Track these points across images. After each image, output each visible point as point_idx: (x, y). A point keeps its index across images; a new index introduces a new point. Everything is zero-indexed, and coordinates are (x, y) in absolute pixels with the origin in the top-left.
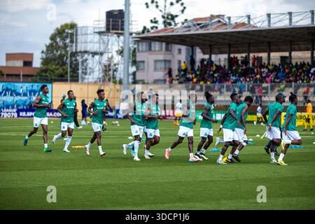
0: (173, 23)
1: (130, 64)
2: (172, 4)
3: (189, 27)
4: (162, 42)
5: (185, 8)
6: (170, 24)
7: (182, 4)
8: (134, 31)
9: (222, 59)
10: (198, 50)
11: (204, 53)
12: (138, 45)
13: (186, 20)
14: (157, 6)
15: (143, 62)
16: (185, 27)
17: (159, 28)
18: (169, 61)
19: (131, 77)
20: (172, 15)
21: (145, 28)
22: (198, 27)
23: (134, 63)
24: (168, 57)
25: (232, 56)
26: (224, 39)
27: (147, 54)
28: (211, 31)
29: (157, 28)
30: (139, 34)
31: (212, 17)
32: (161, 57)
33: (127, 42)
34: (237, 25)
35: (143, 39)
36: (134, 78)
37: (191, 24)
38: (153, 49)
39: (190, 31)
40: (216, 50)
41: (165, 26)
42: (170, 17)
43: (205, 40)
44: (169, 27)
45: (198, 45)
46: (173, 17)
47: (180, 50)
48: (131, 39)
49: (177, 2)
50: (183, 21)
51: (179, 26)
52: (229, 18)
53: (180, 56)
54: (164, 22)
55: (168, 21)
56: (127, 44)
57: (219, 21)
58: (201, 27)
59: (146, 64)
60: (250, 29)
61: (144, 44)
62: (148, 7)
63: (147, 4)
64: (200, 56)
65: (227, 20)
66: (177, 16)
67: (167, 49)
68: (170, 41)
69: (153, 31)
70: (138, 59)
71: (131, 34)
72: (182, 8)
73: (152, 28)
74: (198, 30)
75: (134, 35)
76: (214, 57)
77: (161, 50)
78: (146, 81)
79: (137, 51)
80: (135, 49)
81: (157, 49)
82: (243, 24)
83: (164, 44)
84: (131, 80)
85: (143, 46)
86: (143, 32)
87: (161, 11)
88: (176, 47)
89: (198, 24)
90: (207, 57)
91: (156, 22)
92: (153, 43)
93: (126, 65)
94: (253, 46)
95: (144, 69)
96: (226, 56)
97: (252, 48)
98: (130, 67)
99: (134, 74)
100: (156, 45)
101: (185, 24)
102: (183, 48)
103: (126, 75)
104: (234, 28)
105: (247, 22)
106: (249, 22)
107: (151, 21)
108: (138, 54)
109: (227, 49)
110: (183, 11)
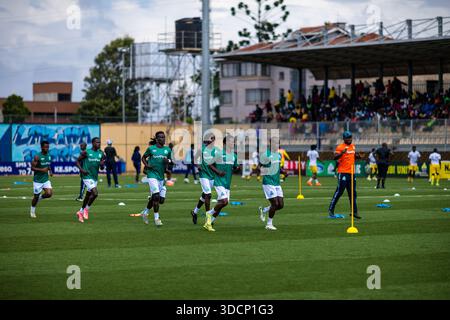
0: (271, 36)
1: (211, 95)
2: (268, 8)
3: (296, 40)
4: (256, 62)
5: (287, 13)
6: (267, 37)
7: (283, 8)
8: (216, 47)
9: (343, 86)
10: (308, 74)
11: (317, 79)
12: (222, 69)
13: (290, 31)
14: (248, 12)
15: (230, 92)
16: (289, 41)
17: (252, 44)
18: (267, 90)
19: (213, 114)
20: (269, 24)
21: (231, 43)
22: (308, 40)
23: (217, 93)
24: (266, 85)
25: (357, 81)
26: (346, 58)
27: (235, 80)
28: (326, 46)
29: (248, 42)
30: (223, 52)
31: (328, 26)
32: (255, 85)
33: (206, 63)
34: (364, 37)
35: (230, 59)
36: (217, 115)
37: (297, 37)
38: (243, 73)
39: (296, 46)
40: (335, 74)
41: (260, 40)
42: (266, 27)
43: (318, 60)
44: (265, 41)
45: (308, 66)
46: (271, 27)
47: (282, 74)
48: (211, 60)
49: (276, 4)
50: (285, 32)
51: (279, 39)
52: (353, 27)
53: (283, 82)
54: (258, 34)
55: (264, 33)
56: (206, 66)
57: (338, 32)
58: (313, 41)
59: (234, 94)
60: (382, 42)
61: (231, 66)
62: (234, 14)
63: (233, 9)
64: (311, 81)
65: (349, 30)
66: (276, 25)
67: (264, 73)
68: (267, 61)
69: (242, 47)
70: (223, 88)
71: (212, 52)
72: (283, 13)
73: (242, 43)
74: (307, 44)
75: (216, 54)
76: (331, 84)
77: (256, 74)
78: (234, 120)
79: (220, 77)
80: (218, 73)
81: (249, 73)
82: (373, 36)
83: (259, 66)
84: (212, 119)
85: (229, 70)
86: (229, 49)
87: (253, 18)
88: (277, 70)
89: (308, 37)
90: (321, 83)
91: (247, 35)
92: (243, 65)
93: (205, 96)
94: (387, 67)
95: (231, 102)
96: (348, 82)
97: (385, 69)
98: (211, 99)
99: (217, 109)
100: (248, 68)
101: (290, 37)
102: (287, 71)
103: (206, 112)
104: (359, 41)
105: (377, 33)
106: (381, 31)
107: (240, 34)
108: (222, 81)
109: (350, 72)
110: (284, 18)
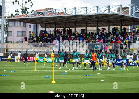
0: (26, 12)
1: (5, 33)
2: (26, 2)
3: (35, 14)
4: (21, 21)
5: (32, 4)
6: (25, 13)
7: (31, 2)
8: (7, 16)
9: (52, 31)
10: (39, 26)
11: (42, 28)
12: (9, 23)
13: (33, 11)
14: (19, 4)
15: (11, 32)
16: (33, 14)
17: (20, 15)
18: (25, 31)
19: (5, 39)
20: (26, 8)
21: (12, 14)
22: (40, 14)
23: (7, 32)
24: (24, 30)
25: (57, 29)
26: (53, 21)
27: (13, 28)
28: (46, 16)
29: (18, 14)
30: (9, 17)
31: (46, 9)
32: (20, 29)
33: (3, 21)
34: (59, 13)
35: (11, 20)
36: (7, 40)
37: (36, 13)
38: (16, 25)
39: (35, 16)
40: (49, 26)
41: (22, 14)
43: (43, 21)
44: (24, 14)
45: (40, 23)
46: (26, 9)
47: (30, 26)
48: (5, 20)
49: (29, 1)
51: (29, 13)
52: (55, 10)
53: (30, 29)
54: (22, 12)
55: (24, 11)
56: (3, 22)
57: (50, 11)
58: (41, 14)
59: (13, 33)
60: (66, 15)
61: (12, 22)
62: (13, 4)
63: (13, 2)
64: (40, 29)
65: (54, 11)
66: (28, 8)
67: (23, 25)
68: (25, 21)
69: (16, 16)
70: (9, 30)
71: (5, 18)
72: (31, 4)
73: (16, 15)
74: (39, 15)
75: (7, 18)
76: (47, 30)
77: (21, 26)
78: (13, 42)
79: (8, 26)
80: (7, 25)
81: (18, 25)
82: (63, 13)
83: (22, 23)
84: (5, 41)
85: (11, 24)
86: (11, 17)
87: (20, 6)
88: (28, 24)
89: (40, 13)
90: (44, 29)
91: (18, 12)
92: (16, 22)
93: (2, 33)
94: (67, 24)
95: (12, 36)
96: (54, 29)
97: (67, 25)
98: (5, 34)
99: (7, 38)
100: (18, 23)
101: (33, 13)
102: (32, 25)
103: (2, 39)
104: (58, 15)
105: (64, 12)
106: (65, 12)
107: (15, 11)
108: (8, 28)
109: (54, 26)
110: (31, 6)
